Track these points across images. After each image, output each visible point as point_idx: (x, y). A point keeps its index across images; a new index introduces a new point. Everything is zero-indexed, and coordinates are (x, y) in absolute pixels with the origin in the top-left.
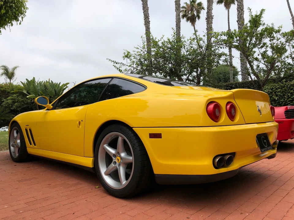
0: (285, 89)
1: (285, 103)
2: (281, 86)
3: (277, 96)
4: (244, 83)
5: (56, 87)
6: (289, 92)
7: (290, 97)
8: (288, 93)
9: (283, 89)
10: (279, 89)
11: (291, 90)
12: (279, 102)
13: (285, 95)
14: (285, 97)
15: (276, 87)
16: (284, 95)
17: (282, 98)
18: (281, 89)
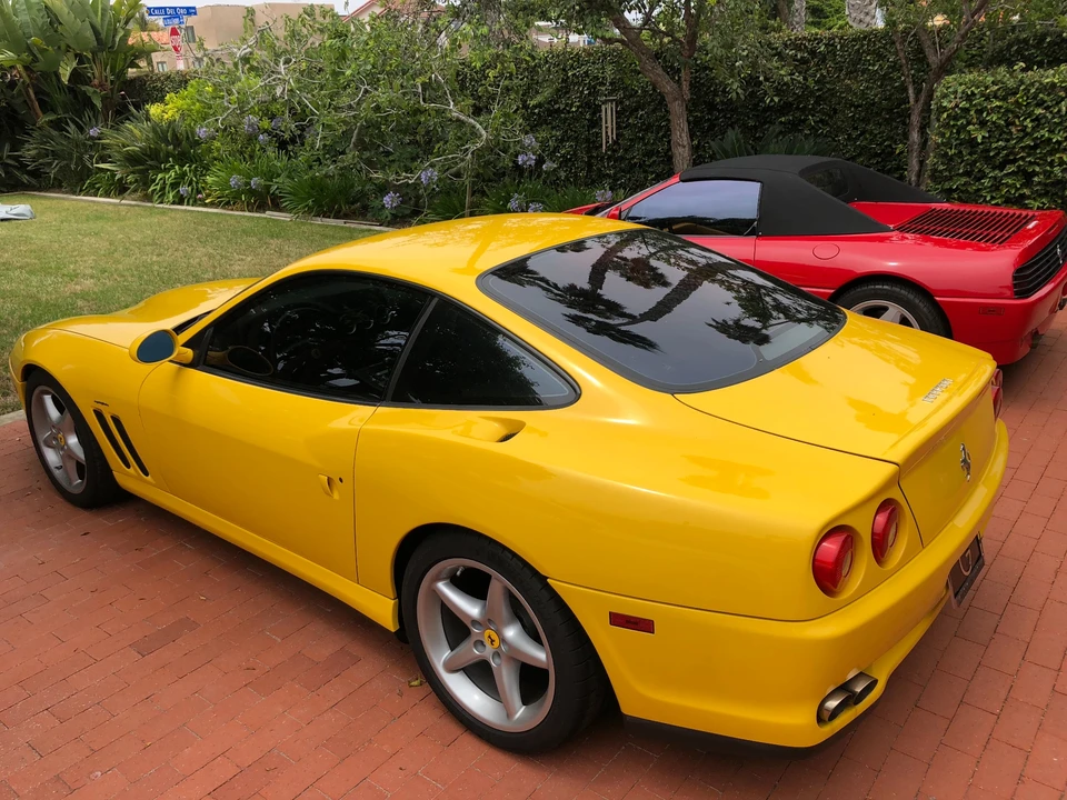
0: (1017, 101)
1: (1007, 155)
2: (1006, 89)
3: (983, 124)
4: (865, 38)
5: (97, 15)
6: (1030, 115)
7: (1027, 134)
8: (1025, 119)
9: (1012, 100)
10: (996, 97)
11: (1039, 105)
12: (988, 151)
13: (1013, 124)
14: (1011, 133)
15: (987, 88)
16: (1009, 124)
17: (1000, 135)
18: (1004, 99)
